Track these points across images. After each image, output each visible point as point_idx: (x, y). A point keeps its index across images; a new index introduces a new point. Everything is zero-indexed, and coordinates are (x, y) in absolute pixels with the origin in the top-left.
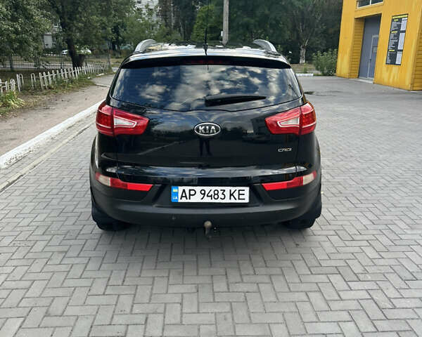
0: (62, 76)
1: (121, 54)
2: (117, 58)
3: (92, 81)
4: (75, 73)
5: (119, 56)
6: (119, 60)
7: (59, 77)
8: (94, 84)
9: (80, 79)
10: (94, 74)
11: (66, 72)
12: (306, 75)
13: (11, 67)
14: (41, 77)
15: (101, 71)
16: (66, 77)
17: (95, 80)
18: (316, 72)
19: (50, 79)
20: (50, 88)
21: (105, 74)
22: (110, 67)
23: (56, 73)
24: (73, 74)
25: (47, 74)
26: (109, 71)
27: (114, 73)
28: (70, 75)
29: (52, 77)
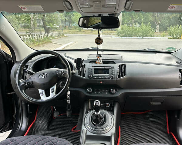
0: (34, 38)
1: (72, 28)
2: (70, 30)
4: (41, 36)
5: (71, 29)
6: (70, 31)
7: (31, 39)
8: (51, 42)
9: (45, 40)
10: (53, 37)
11: (36, 36)
12: (164, 38)
15: (58, 36)
16: (36, 38)
17: (52, 40)
18: (170, 36)
23: (32, 36)
24: (41, 37)
25: (23, 37)
26: (62, 36)
27: (65, 37)
28: (38, 38)
29: (27, 39)
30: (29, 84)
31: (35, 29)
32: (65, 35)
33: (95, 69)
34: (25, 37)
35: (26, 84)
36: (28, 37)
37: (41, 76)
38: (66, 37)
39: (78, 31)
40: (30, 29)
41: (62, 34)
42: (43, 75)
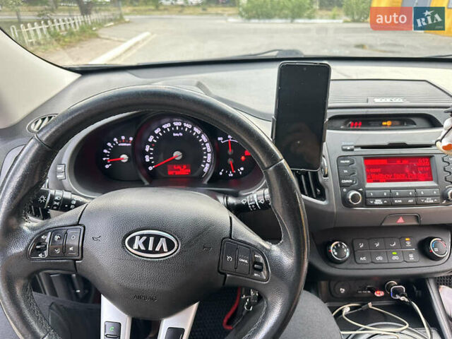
0: (57, 28)
1: (138, 2)
2: (134, 6)
3: (96, 32)
4: (74, 23)
5: (137, 4)
7: (52, 29)
8: (98, 37)
9: (83, 30)
10: (101, 24)
11: (62, 24)
12: (335, 21)
13: (19, 18)
14: (24, 30)
15: (111, 20)
16: (63, 28)
17: (102, 32)
19: (39, 32)
20: (39, 44)
21: (115, 25)
22: (121, 16)
23: (53, 23)
24: (73, 26)
25: (33, 26)
26: (119, 20)
27: (126, 22)
28: (68, 27)
29: (41, 29)
30: (57, 257)
31: (57, 7)
32: (127, 18)
33: (367, 158)
34: (37, 27)
35: (41, 251)
36: (44, 27)
37: (138, 243)
38: (128, 22)
39: (153, 8)
40: (46, 7)
41: (118, 17)
42: (152, 239)
